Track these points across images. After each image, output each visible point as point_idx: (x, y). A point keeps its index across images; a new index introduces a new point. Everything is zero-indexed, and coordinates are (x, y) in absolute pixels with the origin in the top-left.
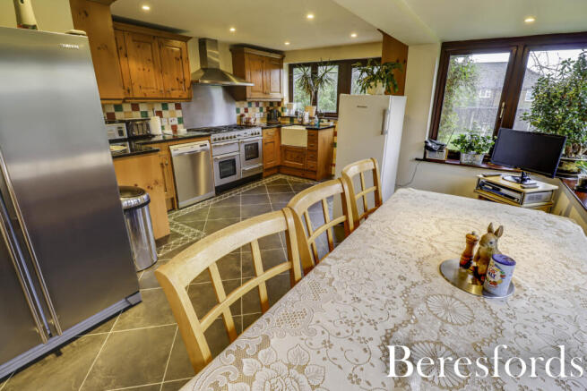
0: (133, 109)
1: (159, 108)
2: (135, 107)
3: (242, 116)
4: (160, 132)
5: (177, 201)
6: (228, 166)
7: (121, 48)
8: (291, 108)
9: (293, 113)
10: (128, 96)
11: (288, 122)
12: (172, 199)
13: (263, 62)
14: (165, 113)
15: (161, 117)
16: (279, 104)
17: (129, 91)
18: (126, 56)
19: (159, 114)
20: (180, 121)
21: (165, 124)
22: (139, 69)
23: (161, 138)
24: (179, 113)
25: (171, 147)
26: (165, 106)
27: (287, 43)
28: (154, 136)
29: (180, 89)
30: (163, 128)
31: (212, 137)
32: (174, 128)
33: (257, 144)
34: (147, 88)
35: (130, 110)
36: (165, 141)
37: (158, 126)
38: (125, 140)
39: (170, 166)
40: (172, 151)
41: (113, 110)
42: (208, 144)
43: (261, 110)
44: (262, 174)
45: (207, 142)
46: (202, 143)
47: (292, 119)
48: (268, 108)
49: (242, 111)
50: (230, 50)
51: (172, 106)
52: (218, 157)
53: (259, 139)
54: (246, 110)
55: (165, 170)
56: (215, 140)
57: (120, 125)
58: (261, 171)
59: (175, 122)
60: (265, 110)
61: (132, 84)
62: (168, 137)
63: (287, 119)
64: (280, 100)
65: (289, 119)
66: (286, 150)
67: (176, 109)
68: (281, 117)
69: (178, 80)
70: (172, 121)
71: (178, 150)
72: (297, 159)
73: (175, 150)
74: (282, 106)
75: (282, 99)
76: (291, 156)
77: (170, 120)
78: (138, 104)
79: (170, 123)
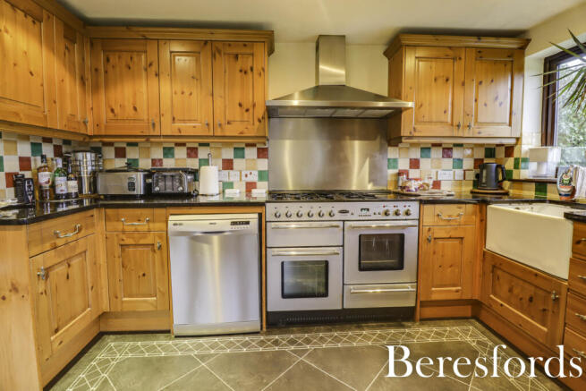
0: (189, 156)
1: (228, 154)
2: (192, 152)
6: (308, 273)
7: (151, 65)
8: (542, 160)
9: (547, 171)
10: (152, 132)
11: (530, 193)
14: (238, 163)
15: (230, 169)
16: (509, 151)
18: (157, 75)
19: (228, 164)
20: (262, 176)
24: (263, 164)
26: (239, 152)
29: (243, 121)
31: (271, 208)
33: (402, 237)
34: (184, 121)
35: (185, 156)
41: (161, 156)
43: (458, 165)
47: (541, 185)
48: (477, 161)
49: (403, 165)
51: (251, 153)
54: (415, 164)
56: (277, 214)
58: (411, 303)
59: (254, 178)
60: (468, 164)
61: (161, 116)
63: (526, 186)
64: (513, 142)
65: (533, 186)
66: (496, 266)
67: (259, 157)
68: (511, 180)
69: (240, 105)
70: (246, 176)
71: (181, 224)
72: (529, 304)
73: (175, 225)
74: (516, 154)
75: (518, 139)
76: (511, 290)
77: (243, 173)
78: (197, 148)
79: (244, 178)
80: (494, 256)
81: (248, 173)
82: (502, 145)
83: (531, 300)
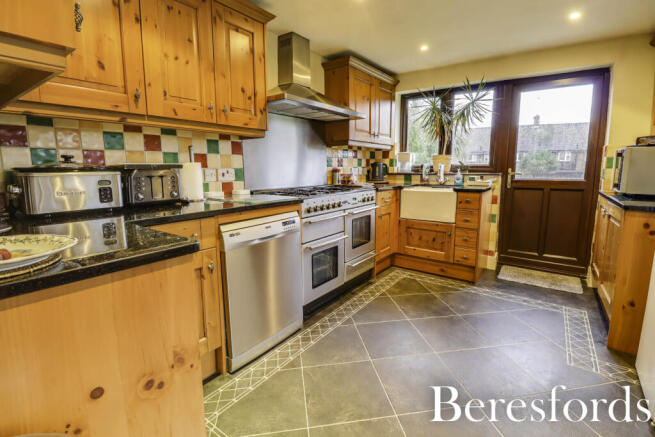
0: (148, 147)
1: (200, 147)
2: (153, 144)
3: (335, 171)
4: (199, 194)
5: (229, 354)
6: (326, 261)
8: (404, 160)
9: (408, 168)
10: (133, 110)
11: (402, 181)
12: (217, 352)
13: (371, 85)
14: (212, 159)
15: (205, 165)
16: (386, 154)
17: (137, 97)
18: (138, 19)
19: (202, 159)
20: (238, 175)
21: (211, 179)
22: (166, 56)
23: (201, 208)
24: (237, 161)
25: (223, 228)
26: (213, 146)
27: (424, 48)
28: (186, 203)
29: (245, 110)
30: (206, 187)
31: (304, 206)
32: (227, 188)
33: (369, 217)
34: (180, 99)
35: (142, 147)
36: (208, 214)
37: (197, 184)
38: (116, 212)
39: (217, 274)
40: (226, 236)
41: (100, 145)
42: (297, 219)
43: (360, 165)
44: (371, 270)
45: (293, 215)
46: (286, 216)
47: (408, 176)
48: (368, 161)
49: (335, 164)
50: (323, 65)
51: (225, 147)
52: (313, 245)
53: (370, 209)
54: (340, 163)
55: (206, 283)
56: (309, 211)
57: (107, 175)
58: (371, 266)
59: (230, 177)
60: (364, 163)
61: (146, 85)
62: (215, 206)
63: (398, 177)
64: (389, 148)
65: (403, 177)
66: (409, 227)
67: (233, 153)
68: (389, 174)
69: (243, 91)
70: (223, 175)
71: (238, 234)
72: (433, 244)
73: (231, 235)
74: (391, 156)
75: (392, 146)
76: (420, 238)
77: (220, 172)
78: (158, 138)
79: (220, 178)
80: (407, 220)
81: (225, 172)
82: (380, 150)
83: (434, 240)
